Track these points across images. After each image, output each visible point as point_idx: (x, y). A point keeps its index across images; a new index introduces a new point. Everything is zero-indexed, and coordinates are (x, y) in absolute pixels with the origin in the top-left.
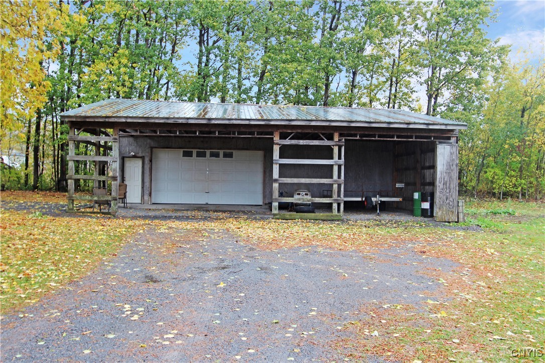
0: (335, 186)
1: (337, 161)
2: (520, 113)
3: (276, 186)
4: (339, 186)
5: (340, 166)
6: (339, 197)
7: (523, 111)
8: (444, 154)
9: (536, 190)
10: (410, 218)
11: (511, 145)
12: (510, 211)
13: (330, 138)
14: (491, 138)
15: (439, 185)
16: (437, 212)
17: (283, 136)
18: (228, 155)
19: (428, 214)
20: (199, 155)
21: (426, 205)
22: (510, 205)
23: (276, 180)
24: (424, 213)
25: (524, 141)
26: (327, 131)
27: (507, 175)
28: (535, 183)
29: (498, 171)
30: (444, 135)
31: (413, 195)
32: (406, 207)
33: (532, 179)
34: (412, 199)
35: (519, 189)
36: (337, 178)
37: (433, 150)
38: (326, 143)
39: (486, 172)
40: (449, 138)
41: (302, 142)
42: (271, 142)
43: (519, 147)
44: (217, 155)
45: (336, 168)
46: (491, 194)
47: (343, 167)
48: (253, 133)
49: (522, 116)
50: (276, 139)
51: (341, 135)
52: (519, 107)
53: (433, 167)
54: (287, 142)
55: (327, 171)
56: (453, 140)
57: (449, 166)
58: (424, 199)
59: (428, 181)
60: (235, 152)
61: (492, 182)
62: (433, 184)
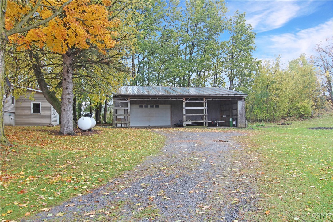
0: (205, 116)
1: (205, 107)
2: (266, 87)
3: (184, 116)
4: (206, 116)
5: (206, 109)
6: (206, 121)
7: (267, 86)
8: (240, 104)
9: (273, 118)
10: (230, 128)
11: (264, 101)
12: (263, 125)
13: (202, 100)
14: (255, 98)
15: (239, 115)
16: (239, 124)
17: (186, 99)
18: (157, 106)
19: (236, 126)
20: (146, 107)
21: (234, 123)
23: (184, 115)
24: (234, 125)
25: (267, 99)
26: (201, 97)
27: (262, 112)
28: (273, 115)
29: (258, 111)
30: (240, 98)
31: (229, 119)
32: (227, 124)
33: (271, 114)
34: (229, 121)
35: (267, 118)
36: (205, 113)
37: (237, 103)
38: (201, 101)
39: (254, 112)
40: (242, 99)
41: (193, 101)
42: (183, 102)
43: (266, 101)
44: (152, 107)
45: (204, 110)
46: (256, 120)
48: (176, 98)
49: (267, 89)
50: (184, 100)
51: (206, 99)
52: (266, 85)
53: (237, 109)
54: (188, 101)
55: (202, 111)
56: (243, 100)
57: (242, 108)
58: (233, 120)
59: (234, 114)
60: (159, 105)
61: (256, 115)
62: (237, 115)
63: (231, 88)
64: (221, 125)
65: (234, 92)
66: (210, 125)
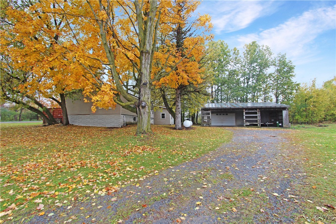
0: (258, 120)
1: (258, 115)
2: (305, 101)
3: (245, 120)
4: (259, 120)
5: (259, 116)
6: (259, 123)
7: (306, 100)
8: (284, 112)
9: (312, 121)
10: (277, 128)
11: (303, 110)
12: (303, 126)
13: (257, 110)
14: (296, 108)
15: (284, 120)
16: (284, 126)
17: (246, 110)
18: (227, 114)
19: (282, 126)
20: (220, 115)
21: (280, 124)
22: (303, 125)
23: (245, 119)
24: (280, 126)
25: (306, 108)
27: (302, 118)
28: (311, 120)
29: (299, 117)
31: (276, 122)
32: (275, 125)
33: (310, 119)
34: (276, 123)
35: (306, 121)
36: (259, 118)
37: (282, 112)
38: (255, 111)
39: (295, 117)
40: (286, 109)
41: (250, 111)
42: (243, 111)
43: (305, 110)
44: (224, 115)
45: (258, 117)
46: (297, 123)
47: (260, 116)
48: (239, 110)
49: (306, 102)
50: (244, 111)
51: (259, 109)
52: (305, 99)
53: (282, 116)
54: (247, 111)
55: (256, 117)
56: (287, 109)
57: (286, 115)
58: (280, 123)
59: (280, 119)
60: (228, 114)
61: (297, 120)
62: (282, 119)
63: (277, 102)
64: (270, 126)
65: (279, 105)
66: (262, 126)
